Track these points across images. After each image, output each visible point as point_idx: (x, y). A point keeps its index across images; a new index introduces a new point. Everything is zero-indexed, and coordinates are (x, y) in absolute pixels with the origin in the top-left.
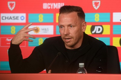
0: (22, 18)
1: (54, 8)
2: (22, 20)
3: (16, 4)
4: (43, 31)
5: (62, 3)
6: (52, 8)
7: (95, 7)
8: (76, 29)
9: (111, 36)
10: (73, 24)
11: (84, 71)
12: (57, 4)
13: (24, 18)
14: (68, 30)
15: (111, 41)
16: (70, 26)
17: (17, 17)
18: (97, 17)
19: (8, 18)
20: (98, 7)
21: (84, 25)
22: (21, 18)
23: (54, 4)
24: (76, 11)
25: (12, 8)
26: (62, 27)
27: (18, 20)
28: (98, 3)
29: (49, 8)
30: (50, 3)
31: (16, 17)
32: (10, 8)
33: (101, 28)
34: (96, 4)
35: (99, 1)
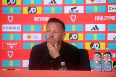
2: (18, 29)
3: (14, 18)
4: (34, 38)
5: (48, 17)
6: (40, 20)
7: (72, 20)
12: (44, 18)
13: (20, 28)
15: (84, 46)
17: (14, 27)
18: (74, 28)
19: (8, 28)
20: (74, 20)
23: (42, 18)
25: (11, 21)
28: (75, 17)
29: (38, 20)
30: (39, 17)
31: (14, 28)
32: (10, 21)
33: (76, 35)
34: (73, 18)
35: (75, 16)
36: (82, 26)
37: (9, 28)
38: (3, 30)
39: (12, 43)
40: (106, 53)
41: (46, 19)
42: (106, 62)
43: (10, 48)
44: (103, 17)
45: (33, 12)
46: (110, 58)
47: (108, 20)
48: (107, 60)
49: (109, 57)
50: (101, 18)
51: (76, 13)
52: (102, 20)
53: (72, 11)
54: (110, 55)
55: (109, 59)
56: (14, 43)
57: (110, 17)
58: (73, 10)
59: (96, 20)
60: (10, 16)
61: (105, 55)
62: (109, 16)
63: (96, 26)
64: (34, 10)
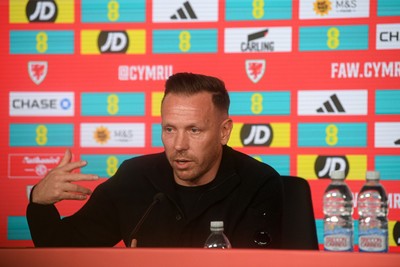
0: (65, 104)
1: (147, 78)
2: (65, 108)
3: (49, 68)
4: (118, 138)
6: (141, 78)
7: (252, 77)
8: (205, 137)
9: (294, 151)
10: (201, 125)
11: (224, 242)
12: (154, 68)
13: (69, 104)
14: (186, 139)
15: (294, 165)
16: (190, 128)
17: (51, 101)
19: (28, 104)
20: (260, 76)
21: (227, 126)
22: (61, 103)
23: (148, 68)
24: (210, 89)
25: (38, 78)
26: (170, 130)
27: (55, 108)
28: (260, 65)
29: (134, 78)
31: (48, 102)
32: (34, 79)
33: (266, 130)
34: (255, 69)
35: (263, 62)
36: (286, 95)
37: (31, 103)
38: (13, 112)
39: (41, 158)
40: (365, 189)
41: (161, 73)
42: (368, 220)
43: (34, 174)
44: (358, 65)
45: (115, 48)
46: (382, 206)
47: (377, 75)
48: (370, 214)
49: (378, 202)
50: (352, 70)
51: (266, 51)
52: (356, 75)
53: (250, 46)
54: (380, 197)
55: (378, 210)
56: (48, 157)
57: (384, 65)
58: (256, 41)
59: (333, 76)
60: (35, 63)
61: (362, 197)
62: (379, 64)
63: (334, 98)
64: (119, 41)
